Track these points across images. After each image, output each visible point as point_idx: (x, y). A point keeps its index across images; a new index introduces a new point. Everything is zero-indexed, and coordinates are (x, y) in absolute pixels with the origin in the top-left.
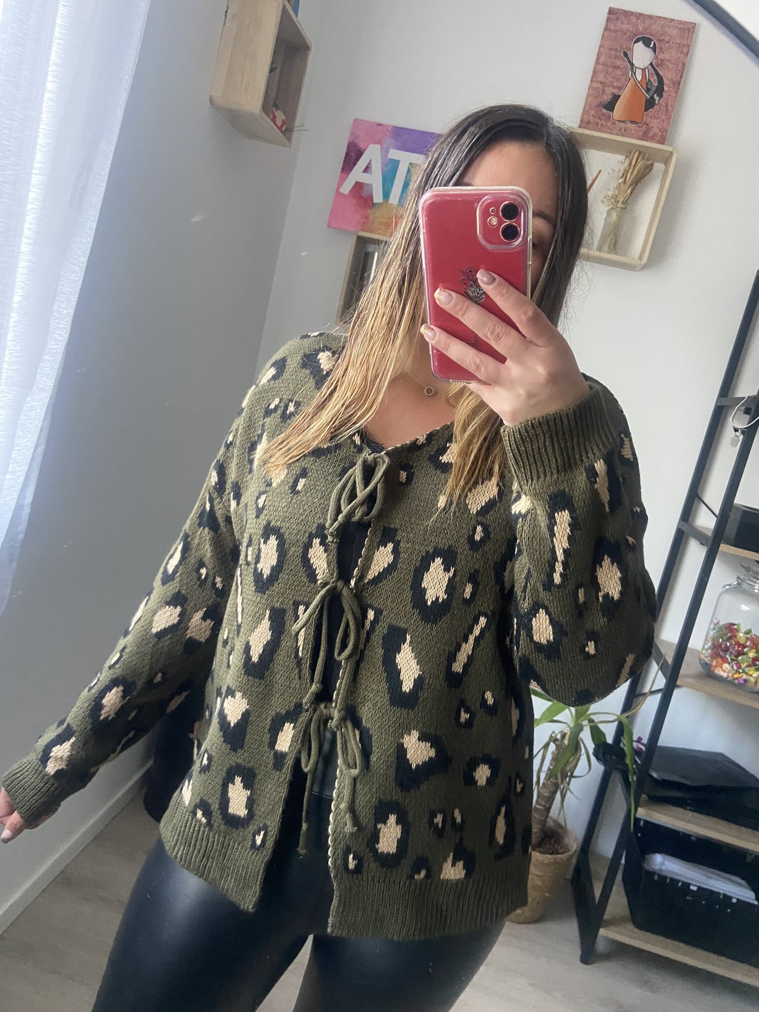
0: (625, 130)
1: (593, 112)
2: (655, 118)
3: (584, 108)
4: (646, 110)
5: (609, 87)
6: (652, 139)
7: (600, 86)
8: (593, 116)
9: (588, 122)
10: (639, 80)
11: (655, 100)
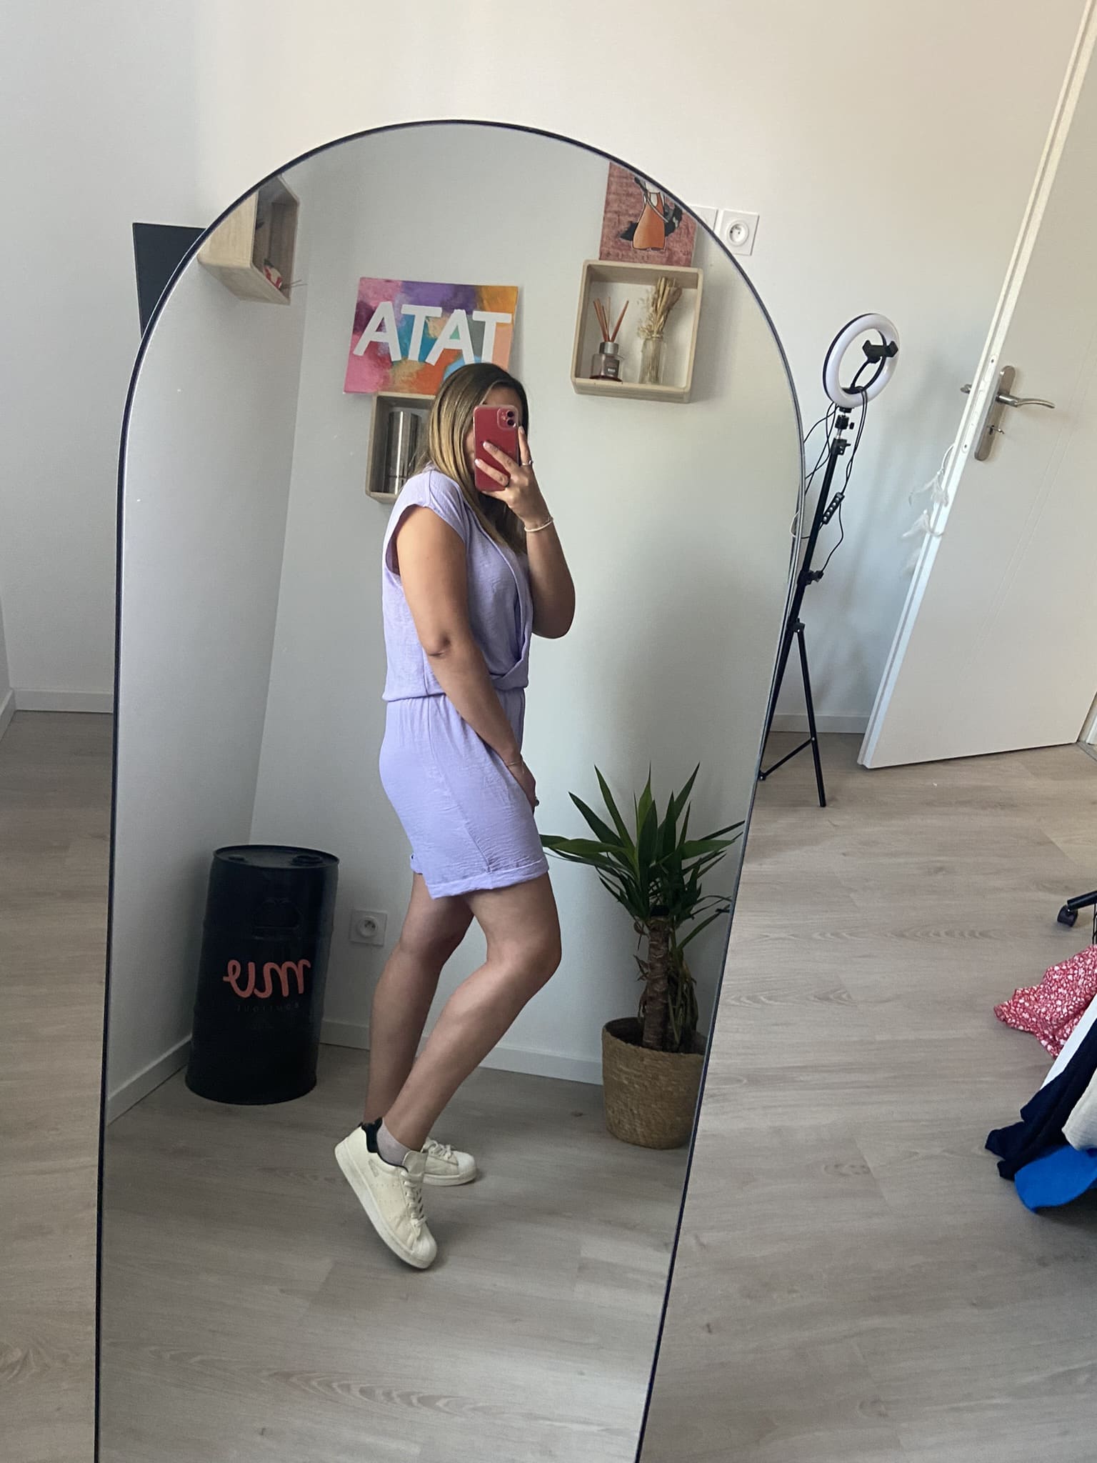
0: (648, 257)
1: (611, 243)
2: (677, 242)
3: (602, 241)
4: (666, 235)
5: (625, 215)
6: (678, 263)
7: (615, 216)
8: (613, 247)
9: (609, 254)
10: (655, 204)
11: (674, 224)
